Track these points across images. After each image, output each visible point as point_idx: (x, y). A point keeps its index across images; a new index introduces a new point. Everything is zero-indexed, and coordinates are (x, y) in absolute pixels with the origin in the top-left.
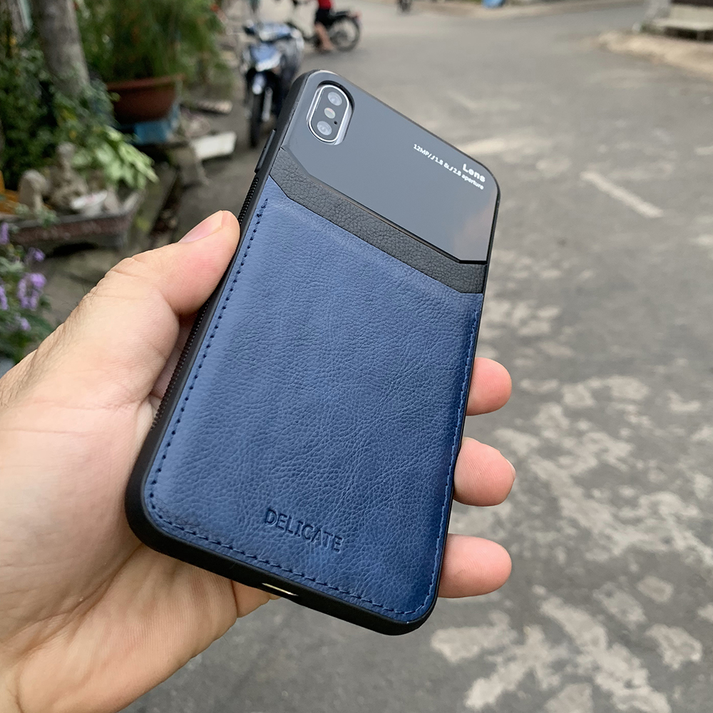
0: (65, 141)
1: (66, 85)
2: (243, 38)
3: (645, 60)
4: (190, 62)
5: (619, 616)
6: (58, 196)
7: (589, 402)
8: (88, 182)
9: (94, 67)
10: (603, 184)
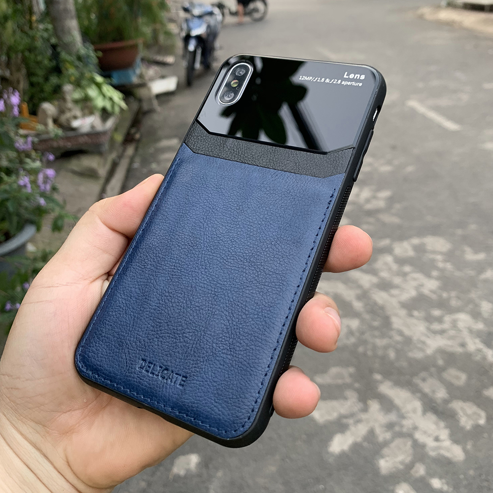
0: (67, 83)
1: (67, 47)
2: (182, 14)
3: (449, 25)
4: (147, 30)
5: (430, 394)
6: (63, 119)
7: (411, 253)
8: (82, 109)
9: (86, 34)
10: (421, 109)
